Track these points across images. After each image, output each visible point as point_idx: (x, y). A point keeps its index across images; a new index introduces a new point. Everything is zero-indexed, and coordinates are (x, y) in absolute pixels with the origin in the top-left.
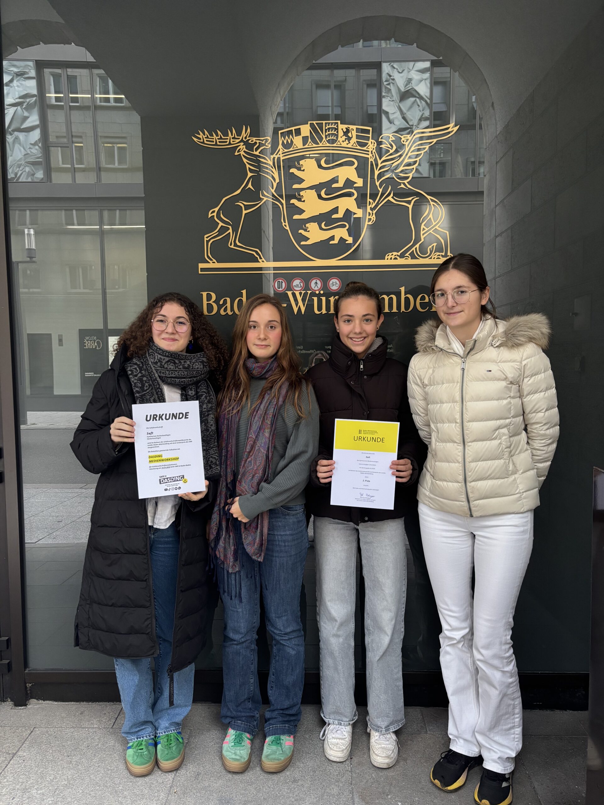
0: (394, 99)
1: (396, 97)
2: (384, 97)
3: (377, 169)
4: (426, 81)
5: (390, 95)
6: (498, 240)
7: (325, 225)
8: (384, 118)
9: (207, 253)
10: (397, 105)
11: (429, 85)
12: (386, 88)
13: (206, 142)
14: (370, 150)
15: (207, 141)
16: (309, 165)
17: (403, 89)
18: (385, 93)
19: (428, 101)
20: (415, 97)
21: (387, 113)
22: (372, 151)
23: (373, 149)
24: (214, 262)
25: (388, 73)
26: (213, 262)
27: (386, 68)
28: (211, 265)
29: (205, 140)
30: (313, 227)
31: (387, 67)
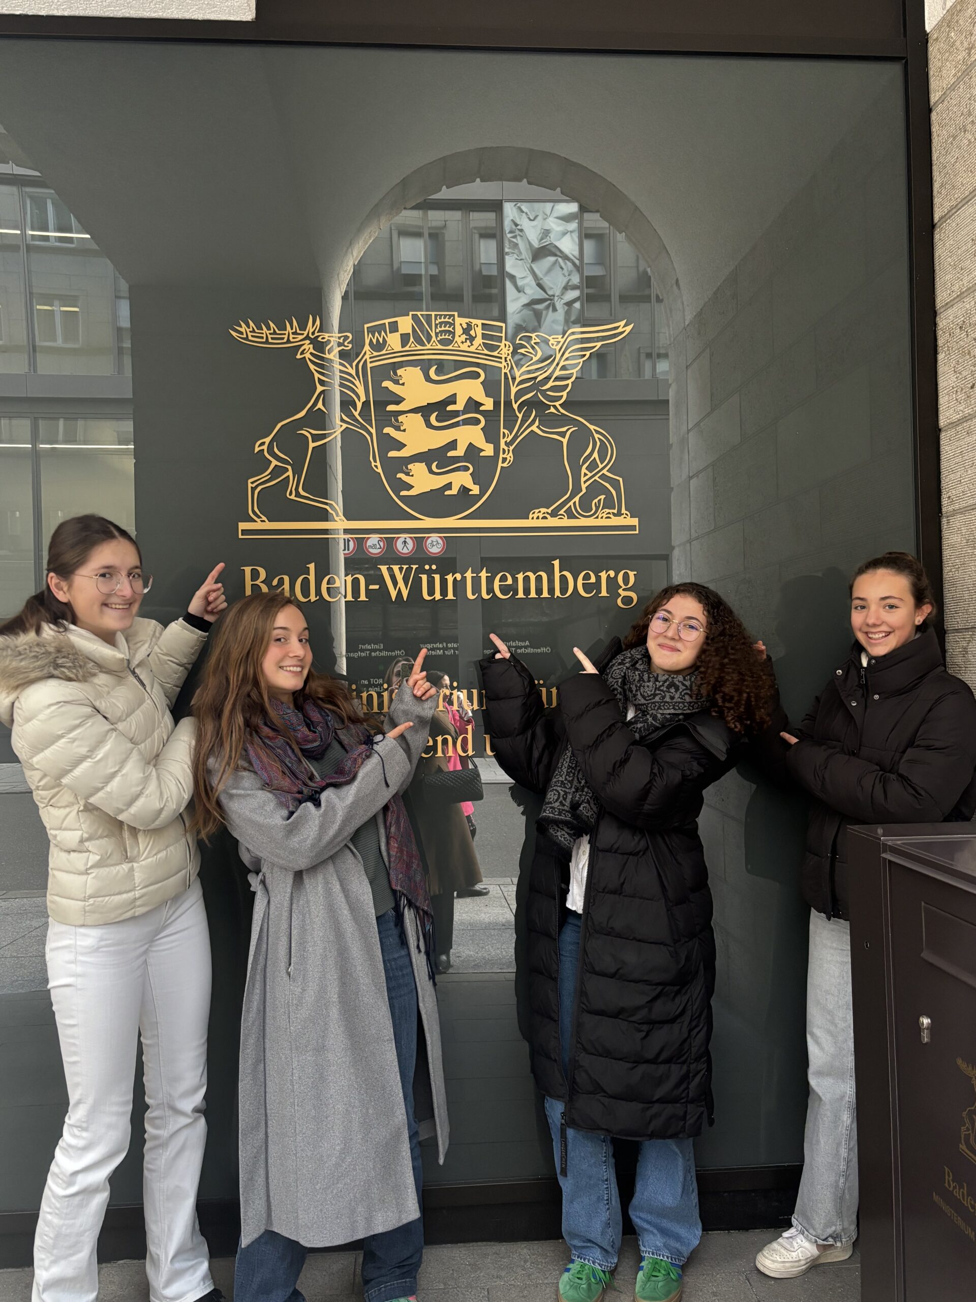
0: (523, 257)
1: (526, 254)
2: (507, 254)
3: (513, 385)
4: (573, 234)
5: (516, 251)
6: (693, 482)
7: (437, 467)
8: (509, 285)
9: (252, 507)
10: (528, 266)
11: (577, 240)
12: (510, 241)
13: (250, 338)
14: (503, 356)
15: (252, 336)
16: (411, 376)
17: (536, 244)
18: (509, 248)
19: (577, 262)
20: (556, 255)
21: (513, 278)
22: (506, 358)
23: (508, 355)
24: (264, 521)
25: (512, 220)
26: (262, 521)
27: (509, 210)
28: (258, 525)
29: (249, 334)
30: (418, 469)
31: (512, 209)
